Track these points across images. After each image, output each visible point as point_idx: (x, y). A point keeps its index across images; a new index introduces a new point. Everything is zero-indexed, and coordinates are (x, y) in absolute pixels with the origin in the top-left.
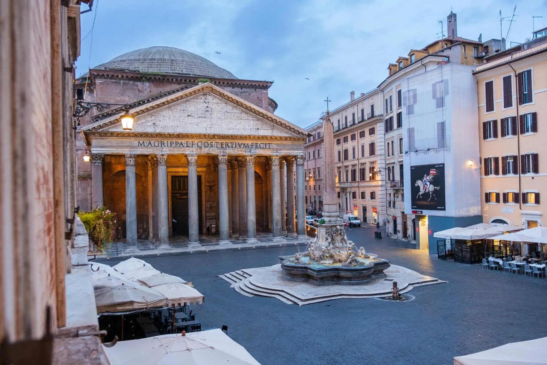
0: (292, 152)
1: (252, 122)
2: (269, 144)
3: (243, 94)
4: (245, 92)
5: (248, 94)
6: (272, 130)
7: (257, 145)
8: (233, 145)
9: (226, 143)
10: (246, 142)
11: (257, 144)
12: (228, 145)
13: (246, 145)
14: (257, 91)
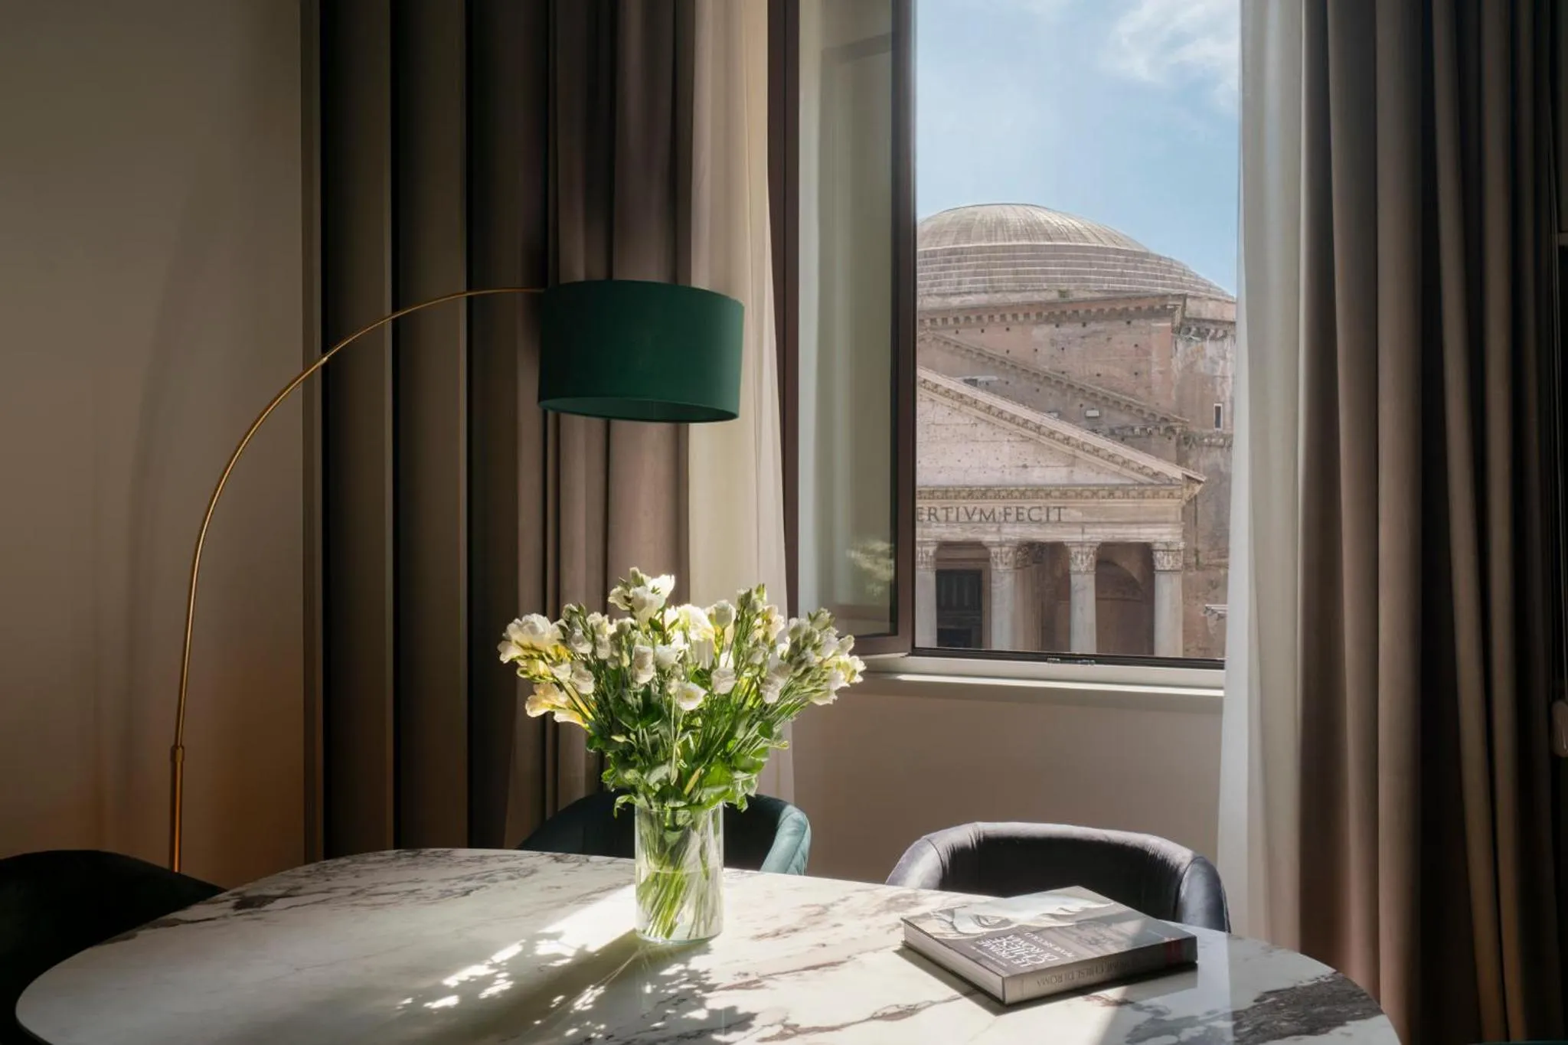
0: (1135, 531)
1: (1006, 448)
2: (1059, 508)
3: (1087, 340)
4: (1095, 333)
5: (1103, 338)
6: (1070, 469)
7: (1022, 514)
8: (949, 515)
9: (930, 509)
10: (987, 505)
11: (1020, 511)
12: (934, 515)
13: (987, 514)
14: (1135, 327)
